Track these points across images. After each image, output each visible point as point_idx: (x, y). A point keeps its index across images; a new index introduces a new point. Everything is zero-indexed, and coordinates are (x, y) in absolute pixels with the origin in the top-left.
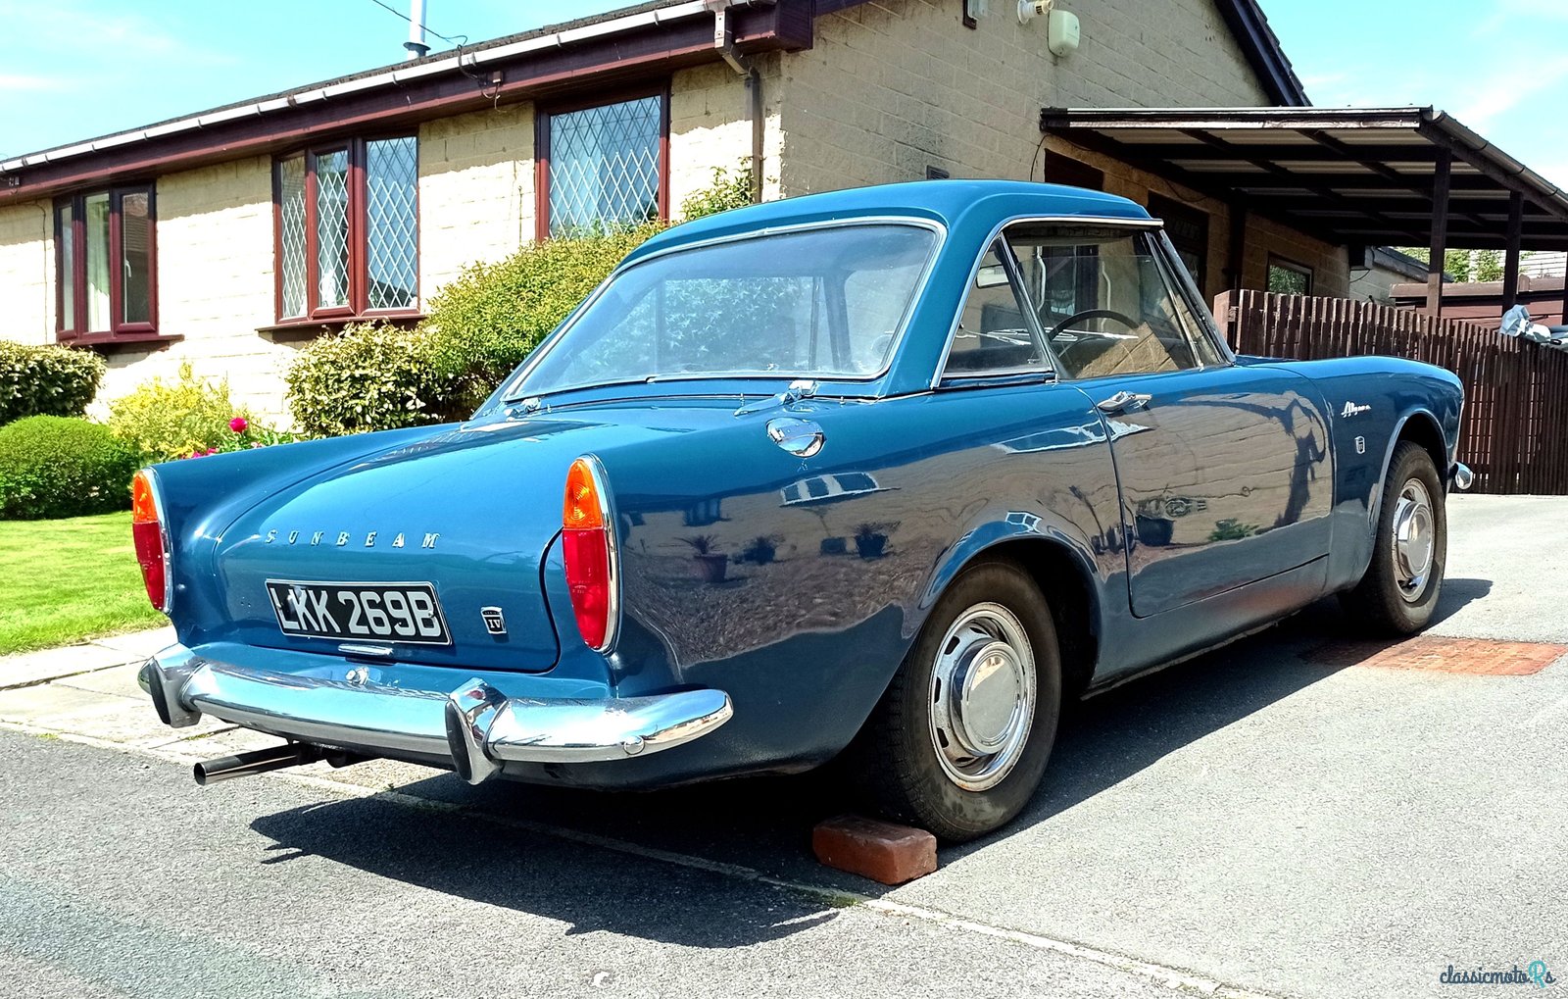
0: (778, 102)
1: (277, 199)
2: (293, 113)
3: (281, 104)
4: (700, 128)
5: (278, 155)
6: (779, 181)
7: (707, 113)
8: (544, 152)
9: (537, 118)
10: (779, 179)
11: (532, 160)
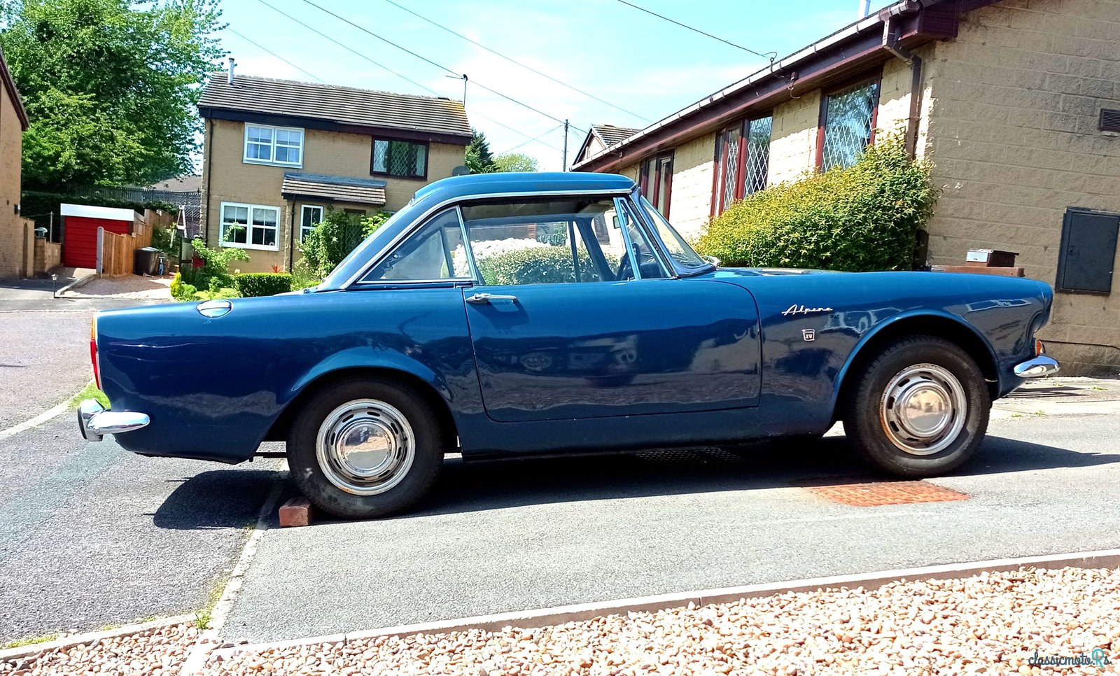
0: (931, 78)
1: (716, 160)
2: (715, 107)
3: (707, 102)
4: (892, 100)
5: (718, 132)
6: (926, 135)
7: (897, 89)
8: (823, 122)
9: (822, 100)
10: (927, 133)
11: (817, 127)
